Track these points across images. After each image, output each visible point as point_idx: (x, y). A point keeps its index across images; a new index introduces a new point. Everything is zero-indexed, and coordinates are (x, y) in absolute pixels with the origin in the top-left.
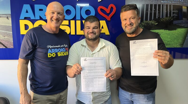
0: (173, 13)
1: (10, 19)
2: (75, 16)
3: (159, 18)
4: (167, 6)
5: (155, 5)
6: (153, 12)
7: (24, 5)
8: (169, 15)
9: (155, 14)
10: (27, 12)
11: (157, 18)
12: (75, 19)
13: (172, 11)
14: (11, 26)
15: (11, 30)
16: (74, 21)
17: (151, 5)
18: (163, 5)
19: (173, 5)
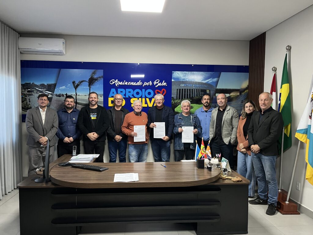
0: (201, 94)
1: (103, 97)
2: (142, 96)
3: (192, 97)
4: (197, 90)
5: (190, 90)
6: (189, 93)
7: (112, 89)
8: (198, 95)
9: (190, 95)
10: (113, 93)
11: (191, 97)
12: (141, 97)
13: (200, 93)
14: (103, 101)
15: (103, 104)
16: (141, 99)
17: (187, 89)
18: (194, 89)
19: (201, 90)
